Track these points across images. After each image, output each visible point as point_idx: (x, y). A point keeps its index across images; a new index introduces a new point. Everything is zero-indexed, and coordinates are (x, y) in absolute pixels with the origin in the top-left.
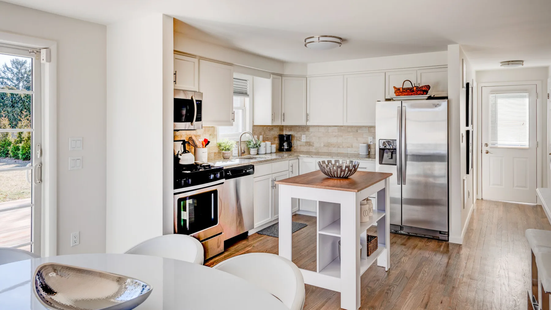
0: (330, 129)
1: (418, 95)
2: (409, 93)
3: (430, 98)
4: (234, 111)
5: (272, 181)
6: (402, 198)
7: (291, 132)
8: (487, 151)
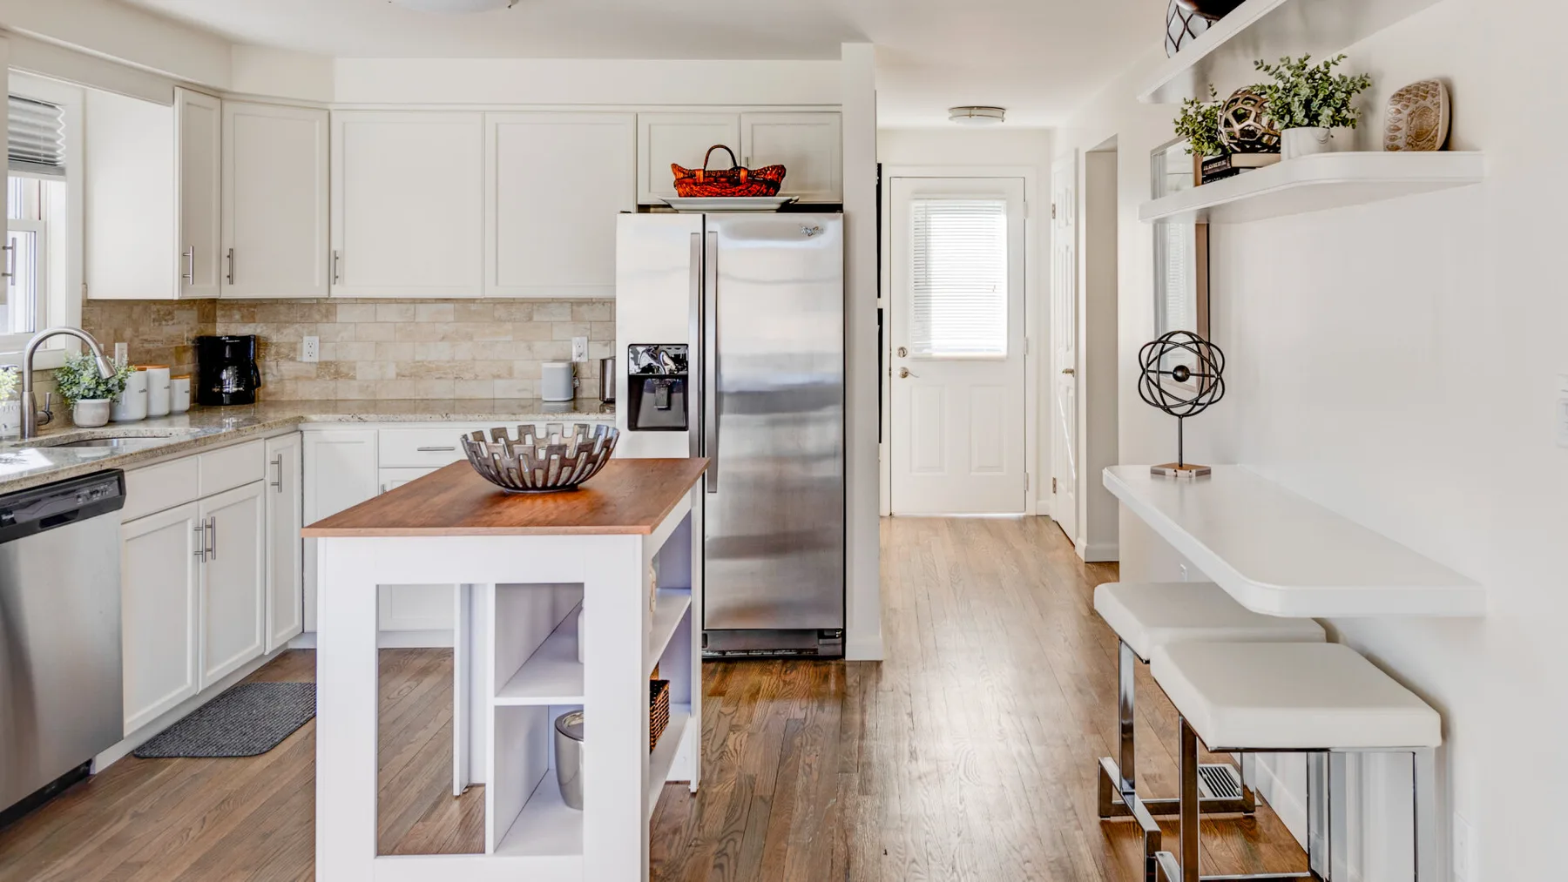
0: (424, 313)
1: (753, 196)
2: (726, 188)
3: (787, 207)
4: (14, 239)
5: (197, 529)
6: (706, 540)
7: (253, 325)
8: (904, 368)
